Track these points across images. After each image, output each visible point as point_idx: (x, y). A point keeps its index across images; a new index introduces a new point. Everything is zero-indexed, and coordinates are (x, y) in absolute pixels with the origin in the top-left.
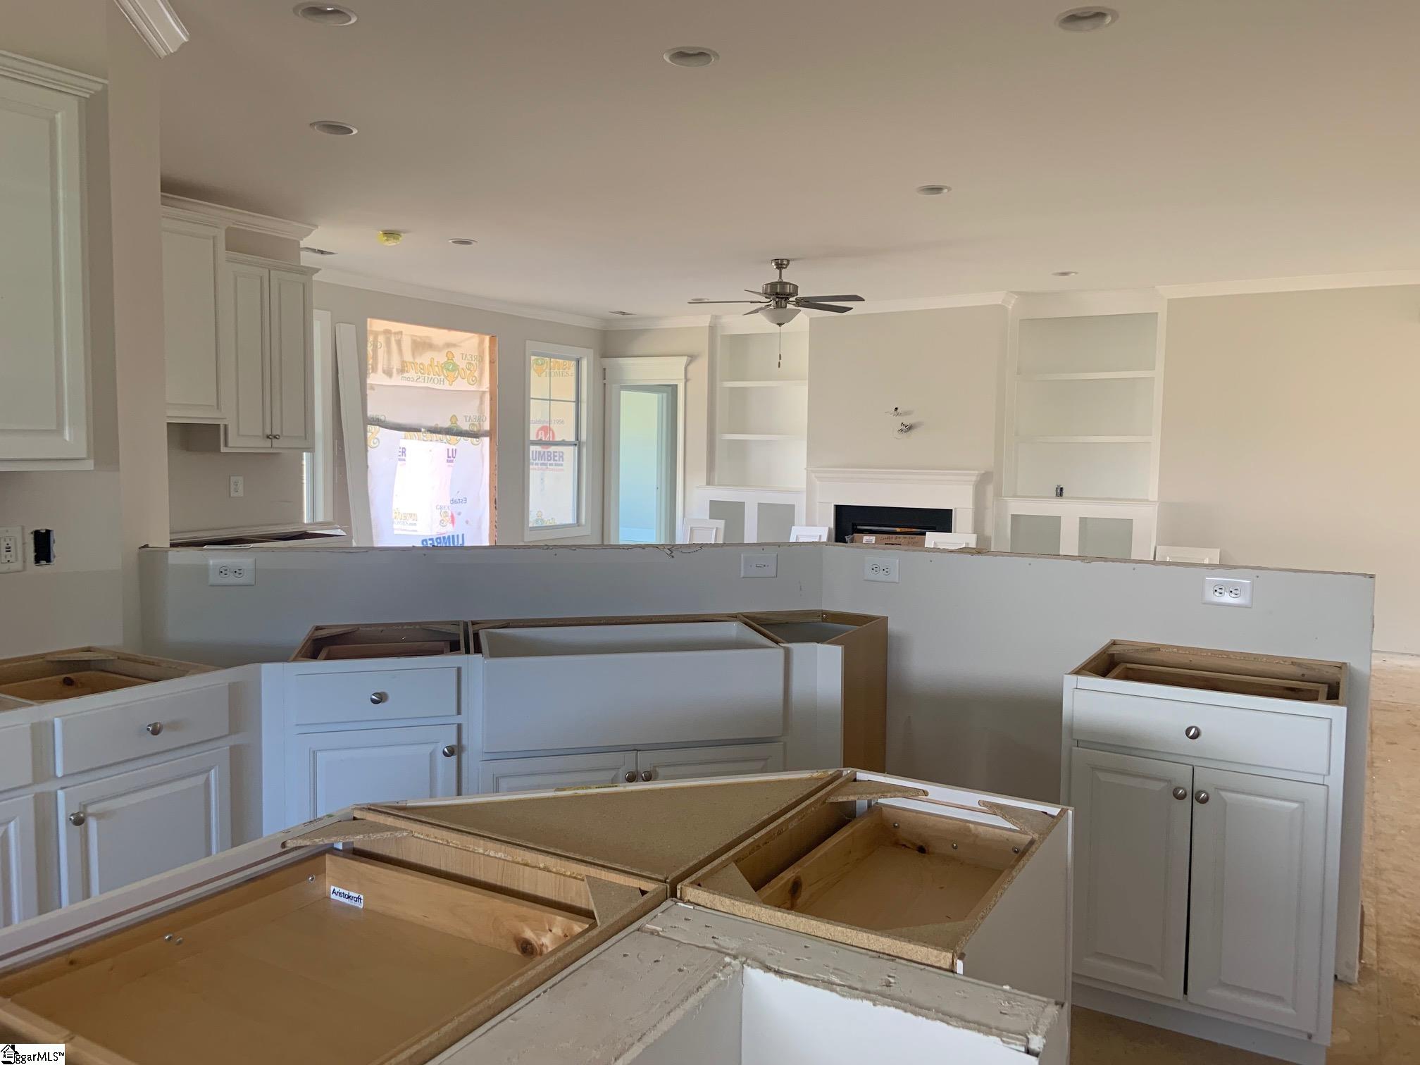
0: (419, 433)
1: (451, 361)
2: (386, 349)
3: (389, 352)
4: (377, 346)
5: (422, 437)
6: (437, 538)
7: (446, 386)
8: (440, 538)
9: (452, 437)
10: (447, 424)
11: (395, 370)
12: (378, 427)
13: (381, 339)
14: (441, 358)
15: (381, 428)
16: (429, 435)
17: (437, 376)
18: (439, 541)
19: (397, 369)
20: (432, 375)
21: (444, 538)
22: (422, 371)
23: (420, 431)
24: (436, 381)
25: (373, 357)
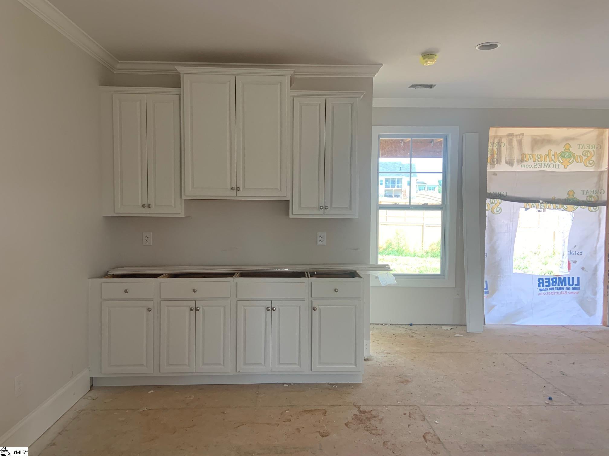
0: (537, 204)
1: (568, 151)
2: (508, 147)
3: (511, 148)
4: (501, 146)
5: (540, 206)
6: (553, 279)
7: (562, 169)
8: (556, 278)
9: (568, 206)
10: (564, 196)
11: (515, 161)
12: (500, 200)
13: (505, 141)
14: (560, 149)
15: (502, 201)
16: (547, 205)
17: (553, 163)
18: (554, 280)
19: (517, 160)
20: (548, 162)
21: (560, 278)
22: (539, 160)
23: (538, 202)
24: (552, 166)
25: (497, 154)
